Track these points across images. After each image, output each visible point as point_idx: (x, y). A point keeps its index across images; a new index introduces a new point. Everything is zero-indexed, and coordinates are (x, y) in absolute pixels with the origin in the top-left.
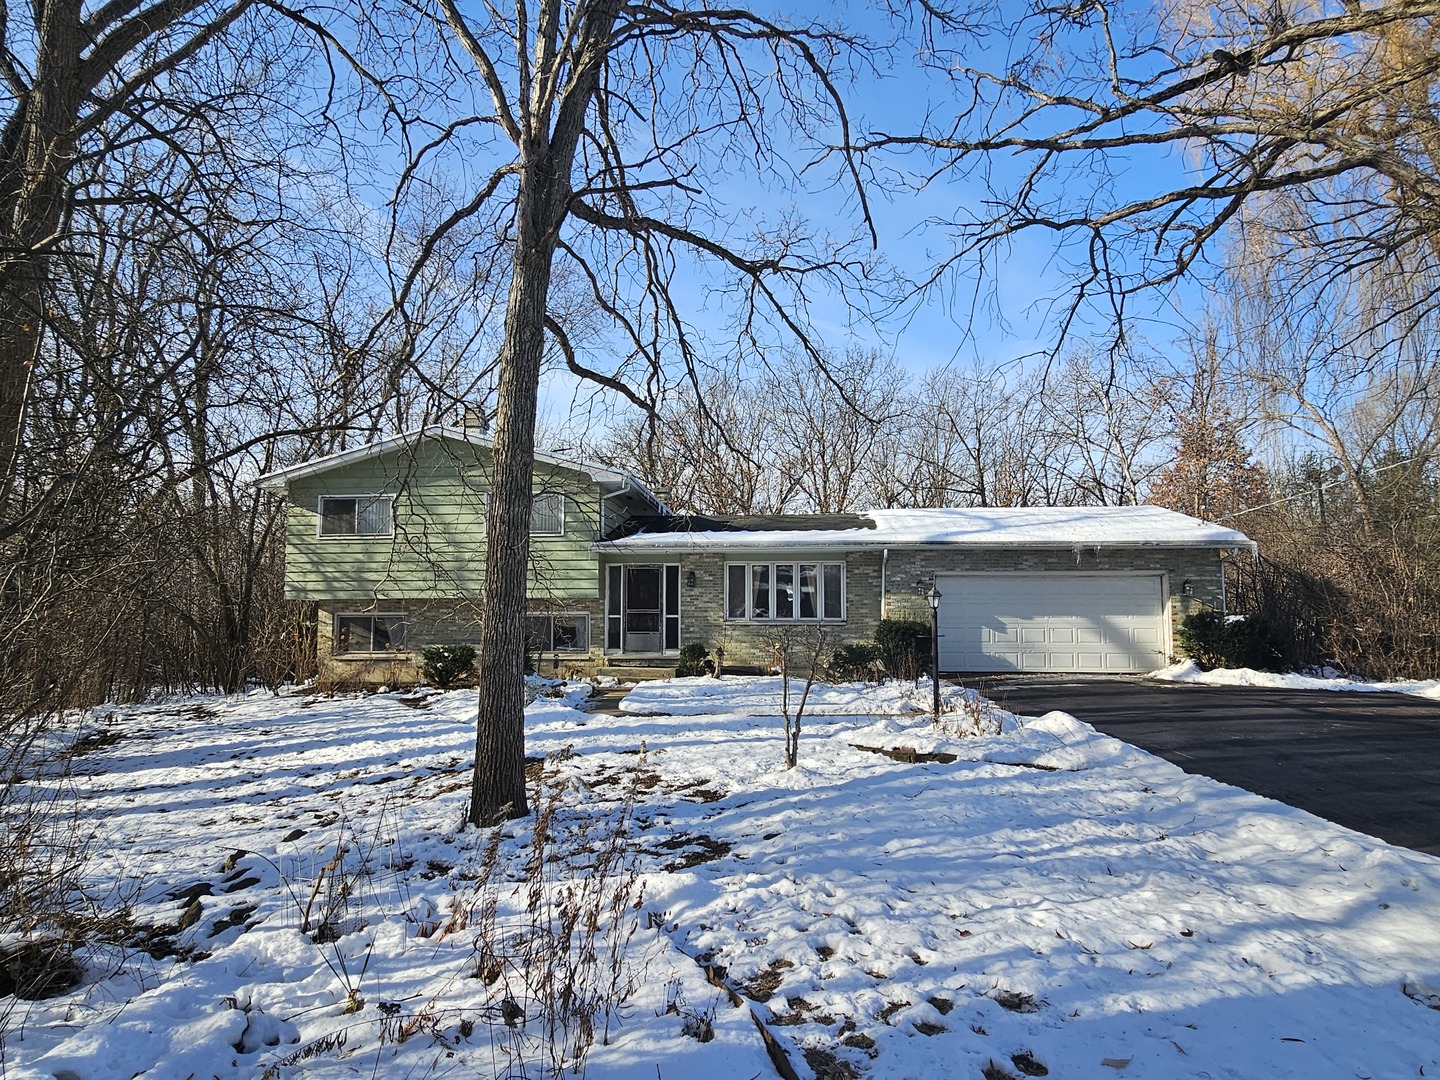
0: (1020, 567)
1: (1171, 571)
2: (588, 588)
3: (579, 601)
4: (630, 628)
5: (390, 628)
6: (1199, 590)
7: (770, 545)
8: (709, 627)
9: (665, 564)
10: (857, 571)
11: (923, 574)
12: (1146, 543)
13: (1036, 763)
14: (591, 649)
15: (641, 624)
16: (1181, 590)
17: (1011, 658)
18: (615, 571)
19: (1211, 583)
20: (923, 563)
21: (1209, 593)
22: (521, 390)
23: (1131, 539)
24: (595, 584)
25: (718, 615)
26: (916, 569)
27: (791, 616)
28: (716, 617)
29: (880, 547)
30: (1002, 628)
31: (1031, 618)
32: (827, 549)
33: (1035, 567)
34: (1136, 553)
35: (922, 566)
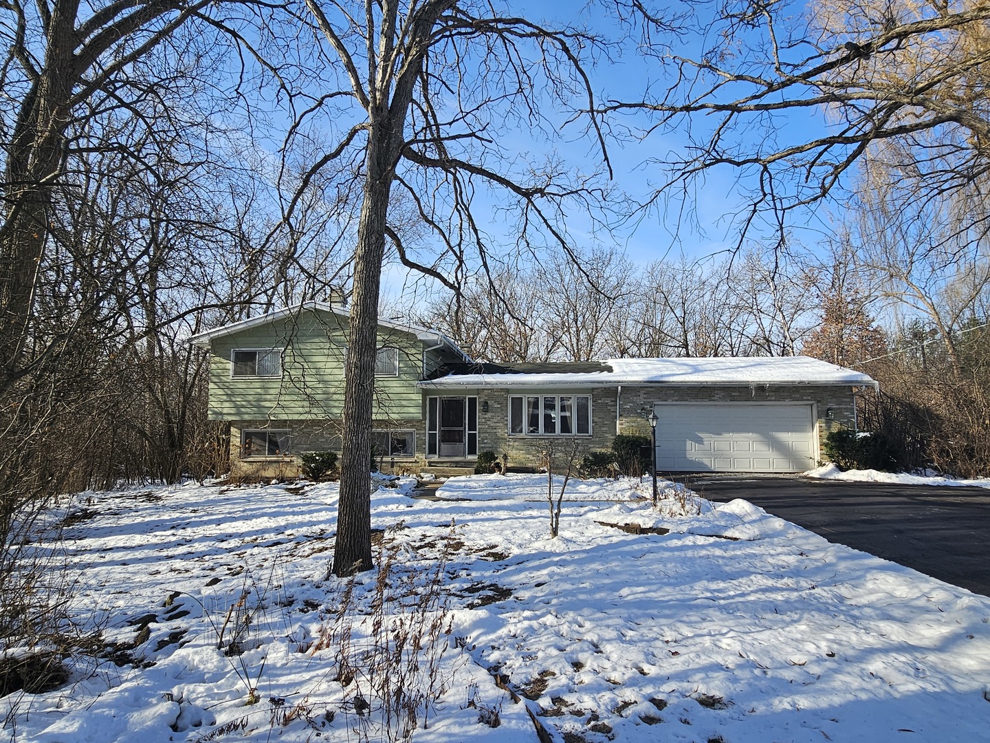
0: (713, 398)
1: (819, 401)
2: (415, 412)
3: (409, 422)
4: (443, 440)
5: (280, 440)
6: (839, 415)
7: (539, 383)
8: (497, 440)
9: (467, 397)
10: (600, 401)
11: (645, 403)
12: (801, 382)
13: (724, 535)
14: (416, 455)
15: (451, 437)
16: (825, 415)
17: (706, 461)
18: (433, 401)
19: (847, 409)
20: (645, 396)
21: (845, 417)
22: (369, 277)
23: (786, 379)
24: (419, 410)
25: (504, 431)
26: (641, 400)
27: (555, 432)
28: (502, 433)
29: (616, 384)
30: (700, 441)
31: (720, 434)
32: (578, 386)
33: (723, 399)
34: (794, 389)
35: (645, 398)
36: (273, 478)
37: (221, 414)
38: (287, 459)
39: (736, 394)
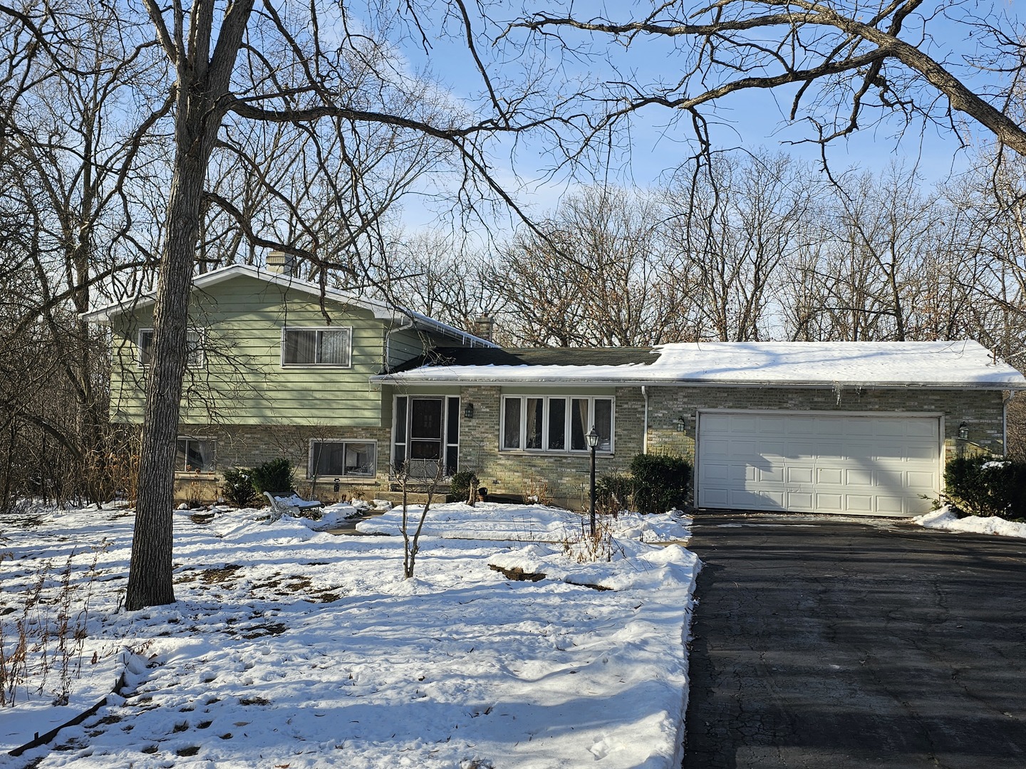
0: (785, 405)
1: (947, 413)
2: (371, 416)
3: (368, 429)
4: (414, 455)
5: (201, 449)
6: (975, 433)
7: (533, 380)
8: (485, 456)
9: (447, 396)
10: (626, 406)
11: (685, 411)
12: (913, 384)
14: (378, 474)
15: (426, 451)
16: (953, 432)
17: (775, 496)
18: (402, 401)
19: (991, 426)
20: (686, 400)
21: (988, 437)
23: (897, 379)
24: (378, 414)
25: (494, 444)
26: (678, 406)
27: (563, 448)
28: (491, 447)
29: (637, 384)
30: (766, 466)
31: (796, 457)
33: (800, 406)
34: (910, 394)
35: (684, 403)
36: (182, 501)
37: (126, 415)
38: (212, 477)
39: (820, 399)
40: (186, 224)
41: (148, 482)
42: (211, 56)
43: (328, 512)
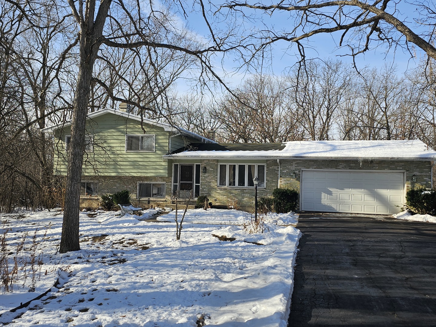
0: (338, 167)
1: (407, 171)
2: (163, 172)
4: (181, 188)
5: (92, 186)
6: (419, 179)
7: (231, 157)
8: (212, 189)
9: (195, 164)
10: (271, 168)
11: (296, 170)
12: (392, 158)
14: (166, 197)
15: (186, 187)
16: (409, 178)
17: (334, 206)
18: (176, 166)
19: (426, 176)
20: (296, 165)
21: (425, 181)
23: (386, 156)
24: (166, 171)
25: (215, 184)
26: (293, 168)
27: (244, 186)
29: (276, 158)
30: (330, 193)
31: (343, 189)
32: (254, 159)
33: (345, 168)
34: (391, 162)
36: (84, 208)
37: (60, 172)
38: (96, 198)
39: (353, 165)
40: (84, 91)
41: (69, 200)
42: (94, 20)
43: (145, 212)
